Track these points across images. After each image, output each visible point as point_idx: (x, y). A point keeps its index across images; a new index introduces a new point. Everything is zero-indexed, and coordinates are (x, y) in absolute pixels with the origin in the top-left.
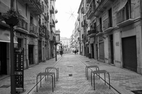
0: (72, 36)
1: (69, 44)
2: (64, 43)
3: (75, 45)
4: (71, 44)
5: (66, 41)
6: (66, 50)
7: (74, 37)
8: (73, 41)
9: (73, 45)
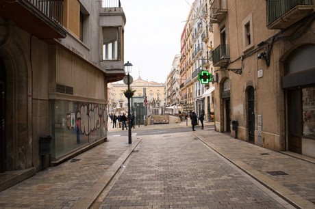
0: (172, 73)
1: (163, 98)
2: (151, 94)
3: (179, 97)
4: (168, 97)
5: (155, 90)
6: (156, 112)
7: (177, 76)
8: (174, 88)
9: (174, 97)
